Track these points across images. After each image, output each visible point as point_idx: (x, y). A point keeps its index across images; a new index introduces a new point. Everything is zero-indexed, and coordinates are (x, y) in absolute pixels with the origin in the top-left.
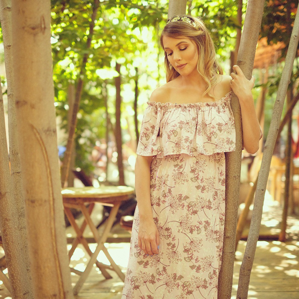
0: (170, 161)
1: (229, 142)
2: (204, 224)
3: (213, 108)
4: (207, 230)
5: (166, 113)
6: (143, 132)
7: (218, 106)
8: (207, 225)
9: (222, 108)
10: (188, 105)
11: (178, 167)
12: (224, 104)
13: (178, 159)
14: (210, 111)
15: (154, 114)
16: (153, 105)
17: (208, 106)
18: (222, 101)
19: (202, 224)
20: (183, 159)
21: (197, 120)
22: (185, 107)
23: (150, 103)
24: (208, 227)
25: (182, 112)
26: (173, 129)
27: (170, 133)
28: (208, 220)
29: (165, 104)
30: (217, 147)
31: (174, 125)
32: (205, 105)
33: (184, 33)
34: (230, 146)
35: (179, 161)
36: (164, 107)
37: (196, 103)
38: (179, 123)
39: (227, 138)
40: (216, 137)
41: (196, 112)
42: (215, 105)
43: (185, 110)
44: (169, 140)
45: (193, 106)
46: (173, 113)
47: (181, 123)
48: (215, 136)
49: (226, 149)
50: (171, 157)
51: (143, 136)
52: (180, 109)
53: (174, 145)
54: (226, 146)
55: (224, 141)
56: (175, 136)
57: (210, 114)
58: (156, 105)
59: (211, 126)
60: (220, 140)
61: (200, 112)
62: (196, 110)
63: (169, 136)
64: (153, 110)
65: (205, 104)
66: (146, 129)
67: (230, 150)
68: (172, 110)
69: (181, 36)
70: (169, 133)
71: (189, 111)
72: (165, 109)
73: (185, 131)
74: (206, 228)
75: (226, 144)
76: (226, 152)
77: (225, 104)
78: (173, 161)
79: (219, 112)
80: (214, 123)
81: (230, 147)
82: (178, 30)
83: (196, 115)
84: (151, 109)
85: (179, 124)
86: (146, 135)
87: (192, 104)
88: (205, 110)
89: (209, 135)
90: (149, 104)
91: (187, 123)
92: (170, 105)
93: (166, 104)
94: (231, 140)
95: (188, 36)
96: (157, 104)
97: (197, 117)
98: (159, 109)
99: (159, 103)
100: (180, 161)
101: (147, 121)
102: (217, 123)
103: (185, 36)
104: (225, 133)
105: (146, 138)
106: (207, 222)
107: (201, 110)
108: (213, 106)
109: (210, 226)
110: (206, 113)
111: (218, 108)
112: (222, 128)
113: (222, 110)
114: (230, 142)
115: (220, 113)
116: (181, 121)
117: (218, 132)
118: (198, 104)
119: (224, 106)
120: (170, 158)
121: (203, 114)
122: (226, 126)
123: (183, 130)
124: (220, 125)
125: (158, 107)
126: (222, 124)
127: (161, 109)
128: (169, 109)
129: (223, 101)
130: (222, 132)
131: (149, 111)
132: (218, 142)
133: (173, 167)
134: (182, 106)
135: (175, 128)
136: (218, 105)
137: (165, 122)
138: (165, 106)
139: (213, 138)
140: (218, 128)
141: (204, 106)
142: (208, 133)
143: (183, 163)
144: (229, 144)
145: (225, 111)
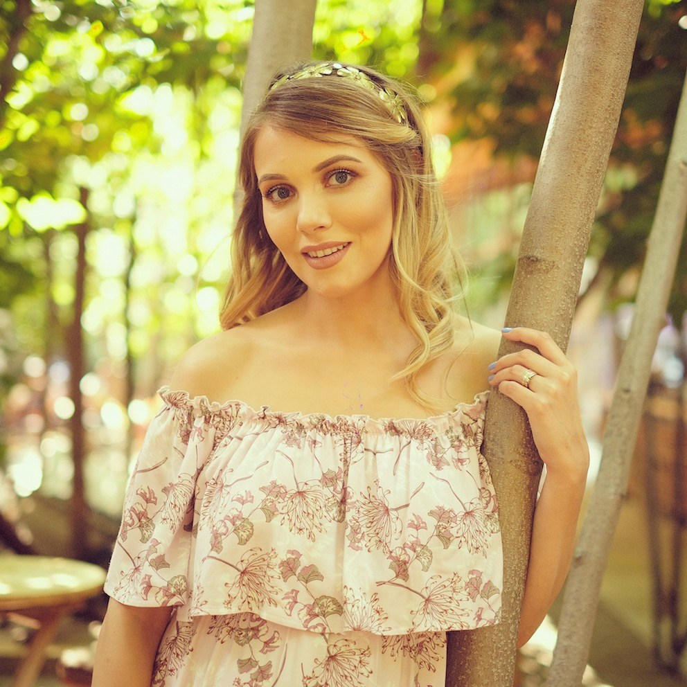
0: (226, 639)
1: (477, 587)
3: (415, 443)
5: (223, 442)
6: (133, 509)
7: (433, 436)
9: (449, 444)
10: (315, 421)
11: (254, 670)
12: (461, 429)
13: (256, 636)
14: (403, 458)
15: (177, 439)
16: (180, 404)
17: (392, 435)
18: (451, 417)
20: (273, 638)
21: (340, 484)
22: (300, 427)
23: (170, 395)
25: (283, 447)
26: (236, 513)
27: (225, 526)
29: (221, 407)
30: (429, 606)
31: (244, 495)
32: (382, 428)
33: (353, 122)
34: (480, 602)
35: (257, 644)
36: (220, 415)
37: (348, 418)
38: (263, 489)
39: (471, 572)
40: (426, 564)
41: (342, 451)
42: (422, 432)
43: (295, 440)
44: (214, 554)
45: (333, 426)
46: (248, 447)
47: (275, 490)
48: (426, 561)
49: (463, 619)
50: (231, 625)
51: (130, 522)
52: (278, 432)
53: (231, 576)
54: (462, 605)
55: (458, 584)
56: (242, 542)
57: (401, 467)
58: (188, 404)
59: (409, 515)
60: (444, 578)
61: (356, 455)
62: (342, 442)
63: (216, 538)
64: (176, 423)
65: (381, 423)
66: (143, 495)
67: (480, 619)
68: (248, 430)
69: (340, 133)
70: (218, 526)
71: (315, 442)
72: (221, 425)
73: (286, 527)
75: (463, 595)
76: (465, 628)
77: (464, 431)
78: (238, 641)
79: (438, 464)
80: (420, 508)
81: (481, 609)
82: (328, 106)
83: (341, 464)
84: (170, 418)
85: (263, 496)
86: (143, 520)
87: (328, 418)
88: (379, 448)
89: (399, 552)
90: (166, 400)
91: (301, 493)
92: (243, 410)
93: (226, 404)
94: (485, 580)
95: (365, 138)
96: (195, 402)
97: (346, 473)
98: (199, 423)
99: (202, 401)
100: (262, 645)
101: (150, 466)
102: (434, 508)
103: (355, 136)
104: (465, 548)
105: (142, 531)
107: (361, 447)
108: (412, 434)
110: (385, 461)
111: (435, 447)
112: (453, 531)
113: (450, 454)
114: (481, 588)
115: (445, 467)
116: (274, 484)
117: (435, 545)
118: (353, 419)
119: (458, 438)
120: (226, 629)
121: (371, 463)
122: (467, 522)
123: (276, 521)
124: (442, 515)
125: (197, 414)
126: (452, 515)
127: (207, 421)
128: (237, 426)
129: (458, 418)
130: (453, 546)
131: (163, 426)
132: (432, 587)
133: (235, 667)
134: (289, 420)
135: (246, 510)
136: (436, 434)
137: (215, 476)
138: (223, 413)
139: (414, 568)
140: (437, 527)
141: (379, 432)
142: (395, 544)
143: (273, 657)
144: (479, 596)
145: (461, 461)
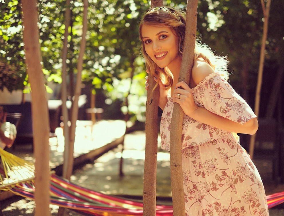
2: (214, 206)
4: (219, 211)
8: (217, 206)
19: (212, 207)
24: (219, 208)
28: (217, 201)
74: (217, 209)
106: (217, 204)
109: (221, 206)
